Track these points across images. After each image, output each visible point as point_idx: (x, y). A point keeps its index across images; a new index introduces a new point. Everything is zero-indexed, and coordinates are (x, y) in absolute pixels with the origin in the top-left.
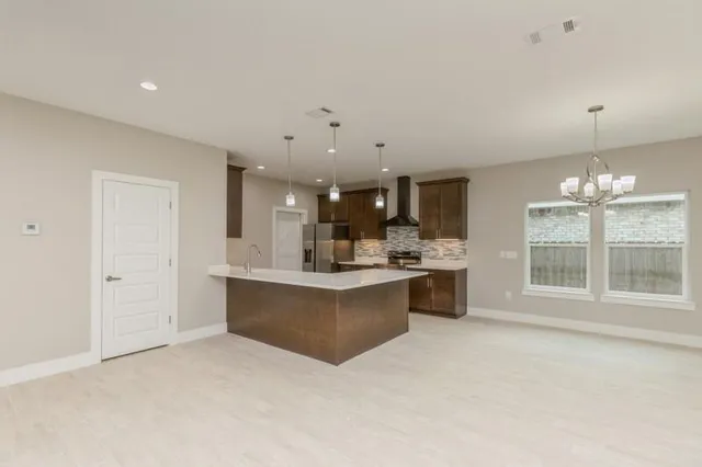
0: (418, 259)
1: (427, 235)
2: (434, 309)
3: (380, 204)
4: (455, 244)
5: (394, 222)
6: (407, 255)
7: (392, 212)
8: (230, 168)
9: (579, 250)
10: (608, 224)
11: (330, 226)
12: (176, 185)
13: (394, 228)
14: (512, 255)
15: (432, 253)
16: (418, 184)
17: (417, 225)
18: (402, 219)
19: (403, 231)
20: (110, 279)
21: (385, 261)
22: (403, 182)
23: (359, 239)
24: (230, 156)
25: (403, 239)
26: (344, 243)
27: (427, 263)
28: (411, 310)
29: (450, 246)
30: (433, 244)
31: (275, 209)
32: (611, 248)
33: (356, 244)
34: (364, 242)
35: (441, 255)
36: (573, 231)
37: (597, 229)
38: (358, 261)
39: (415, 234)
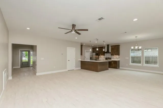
0: (111, 59)
1: (112, 55)
2: (113, 67)
3: (104, 50)
4: (117, 56)
5: (106, 53)
6: (109, 58)
7: (106, 51)
8: (81, 45)
9: (140, 57)
10: (145, 53)
11: (95, 53)
12: (75, 48)
13: (106, 54)
14: (128, 58)
15: (113, 58)
16: (111, 46)
17: (110, 53)
18: (108, 52)
19: (108, 54)
20: (69, 60)
21: (105, 59)
22: (108, 46)
23: (100, 55)
24: (81, 43)
25: (108, 55)
26: (97, 56)
27: (112, 60)
28: (109, 67)
29: (117, 57)
30: (113, 56)
31: (86, 50)
32: (145, 57)
33: (99, 56)
34: (101, 56)
35: (115, 58)
36: (139, 54)
37: (143, 53)
38: (100, 59)
39: (110, 54)
